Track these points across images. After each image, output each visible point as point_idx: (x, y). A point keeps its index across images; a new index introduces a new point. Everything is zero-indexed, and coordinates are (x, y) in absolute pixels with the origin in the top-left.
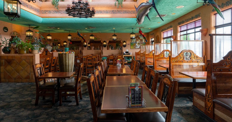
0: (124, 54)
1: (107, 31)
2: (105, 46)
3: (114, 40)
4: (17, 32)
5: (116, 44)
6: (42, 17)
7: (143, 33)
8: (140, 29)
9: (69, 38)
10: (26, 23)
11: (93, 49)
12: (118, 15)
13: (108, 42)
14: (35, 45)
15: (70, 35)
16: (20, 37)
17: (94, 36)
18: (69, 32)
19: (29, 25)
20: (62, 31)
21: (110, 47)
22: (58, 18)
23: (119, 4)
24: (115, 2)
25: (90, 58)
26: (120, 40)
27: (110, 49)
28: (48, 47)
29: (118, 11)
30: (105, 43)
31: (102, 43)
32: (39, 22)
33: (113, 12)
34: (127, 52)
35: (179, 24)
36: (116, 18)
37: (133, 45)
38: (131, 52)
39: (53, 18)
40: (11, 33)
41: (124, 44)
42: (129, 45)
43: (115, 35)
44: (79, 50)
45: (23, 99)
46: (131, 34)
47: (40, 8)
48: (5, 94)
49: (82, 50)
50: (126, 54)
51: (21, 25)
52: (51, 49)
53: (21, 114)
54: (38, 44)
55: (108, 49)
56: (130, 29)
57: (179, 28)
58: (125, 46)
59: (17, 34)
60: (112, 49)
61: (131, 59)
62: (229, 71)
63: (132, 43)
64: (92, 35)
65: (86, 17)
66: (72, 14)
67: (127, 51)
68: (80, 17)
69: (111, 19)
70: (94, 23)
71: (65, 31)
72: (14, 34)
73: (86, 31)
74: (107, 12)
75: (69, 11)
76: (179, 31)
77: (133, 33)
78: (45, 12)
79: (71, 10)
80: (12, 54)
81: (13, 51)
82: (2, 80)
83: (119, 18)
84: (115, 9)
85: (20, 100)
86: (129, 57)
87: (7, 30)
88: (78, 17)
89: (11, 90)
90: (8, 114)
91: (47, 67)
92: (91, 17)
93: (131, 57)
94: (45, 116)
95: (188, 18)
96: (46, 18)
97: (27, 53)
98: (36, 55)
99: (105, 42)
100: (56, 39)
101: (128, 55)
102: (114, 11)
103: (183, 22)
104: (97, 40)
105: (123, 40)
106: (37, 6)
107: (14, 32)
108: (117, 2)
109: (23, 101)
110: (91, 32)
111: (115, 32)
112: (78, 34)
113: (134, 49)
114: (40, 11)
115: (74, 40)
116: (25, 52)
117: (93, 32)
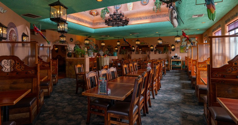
0: (172, 58)
1: (152, 35)
2: (152, 50)
3: (159, 44)
4: (79, 42)
5: (164, 48)
6: (94, 28)
7: (187, 36)
8: (183, 31)
9: (118, 43)
10: (84, 34)
11: (141, 53)
12: (157, 19)
13: (155, 46)
14: (90, 51)
15: (118, 41)
16: (81, 45)
17: (140, 41)
18: (118, 38)
19: (87, 35)
20: (113, 38)
21: (158, 51)
22: (105, 28)
23: (157, 8)
24: (153, 7)
25: (128, 62)
26: (168, 44)
27: (158, 53)
28: (100, 52)
29: (157, 15)
30: (152, 48)
31: (149, 47)
32: (92, 32)
33: (152, 17)
34: (175, 57)
35: (226, 22)
36: (155, 23)
37: (183, 49)
38: (181, 57)
39: (102, 28)
40: (75, 42)
41: (173, 47)
42: (179, 49)
43: (160, 39)
44: (127, 55)
45: (71, 89)
46: (175, 37)
47: (93, 21)
48: (64, 85)
49: (130, 55)
50: (175, 58)
51: (81, 36)
52: (103, 54)
53: (66, 97)
54: (91, 50)
55: (155, 54)
56: (175, 32)
57: (228, 27)
58: (173, 50)
59: (79, 43)
60: (159, 53)
61: (180, 64)
62: (236, 78)
63: (182, 46)
64: (138, 41)
65: (123, 26)
66: (110, 24)
67: (176, 55)
68: (118, 26)
69: (149, 24)
70: (134, 30)
71: (115, 37)
72: (77, 43)
73: (132, 37)
74: (146, 18)
75: (108, 22)
76: (228, 31)
77: (178, 36)
78: (97, 24)
79: (108, 21)
80: (72, 58)
81: (73, 56)
82: (67, 76)
83: (157, 23)
84: (154, 14)
85: (70, 89)
86: (178, 61)
87: (73, 40)
88: (116, 26)
89: (69, 83)
90: (59, 96)
91: (95, 68)
92: (126, 25)
93: (181, 61)
94: (76, 100)
95: (232, 15)
96: (97, 29)
97: (81, 57)
98: (86, 58)
99: (152, 46)
100: (109, 45)
101: (177, 59)
102: (153, 15)
103: (229, 20)
104: (144, 45)
105: (172, 44)
106: (91, 20)
107: (77, 41)
108: (155, 7)
109: (71, 90)
110: (137, 37)
111: (160, 36)
112: (124, 40)
113: (184, 53)
114: (93, 23)
115: (124, 45)
116: (80, 56)
117: (138, 37)
